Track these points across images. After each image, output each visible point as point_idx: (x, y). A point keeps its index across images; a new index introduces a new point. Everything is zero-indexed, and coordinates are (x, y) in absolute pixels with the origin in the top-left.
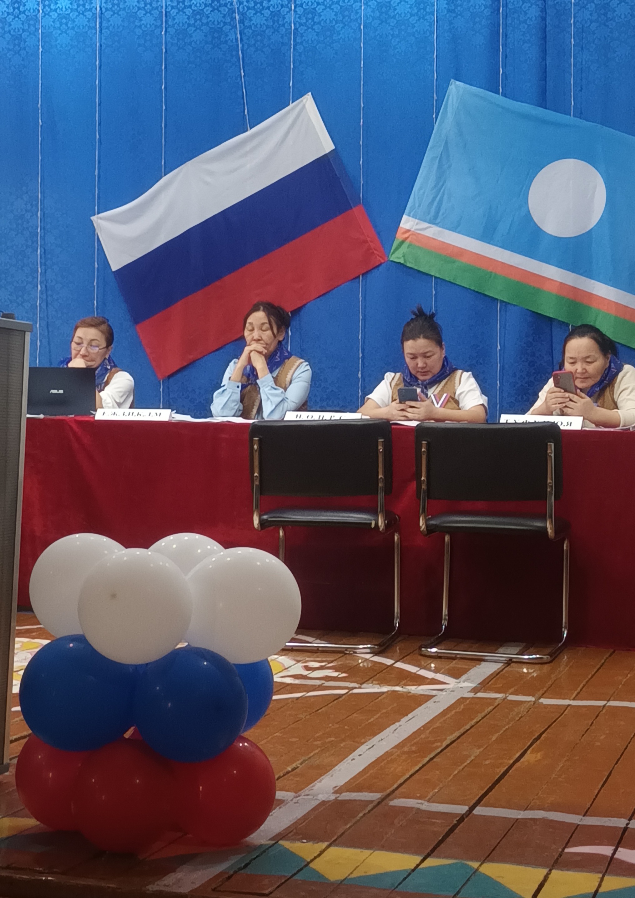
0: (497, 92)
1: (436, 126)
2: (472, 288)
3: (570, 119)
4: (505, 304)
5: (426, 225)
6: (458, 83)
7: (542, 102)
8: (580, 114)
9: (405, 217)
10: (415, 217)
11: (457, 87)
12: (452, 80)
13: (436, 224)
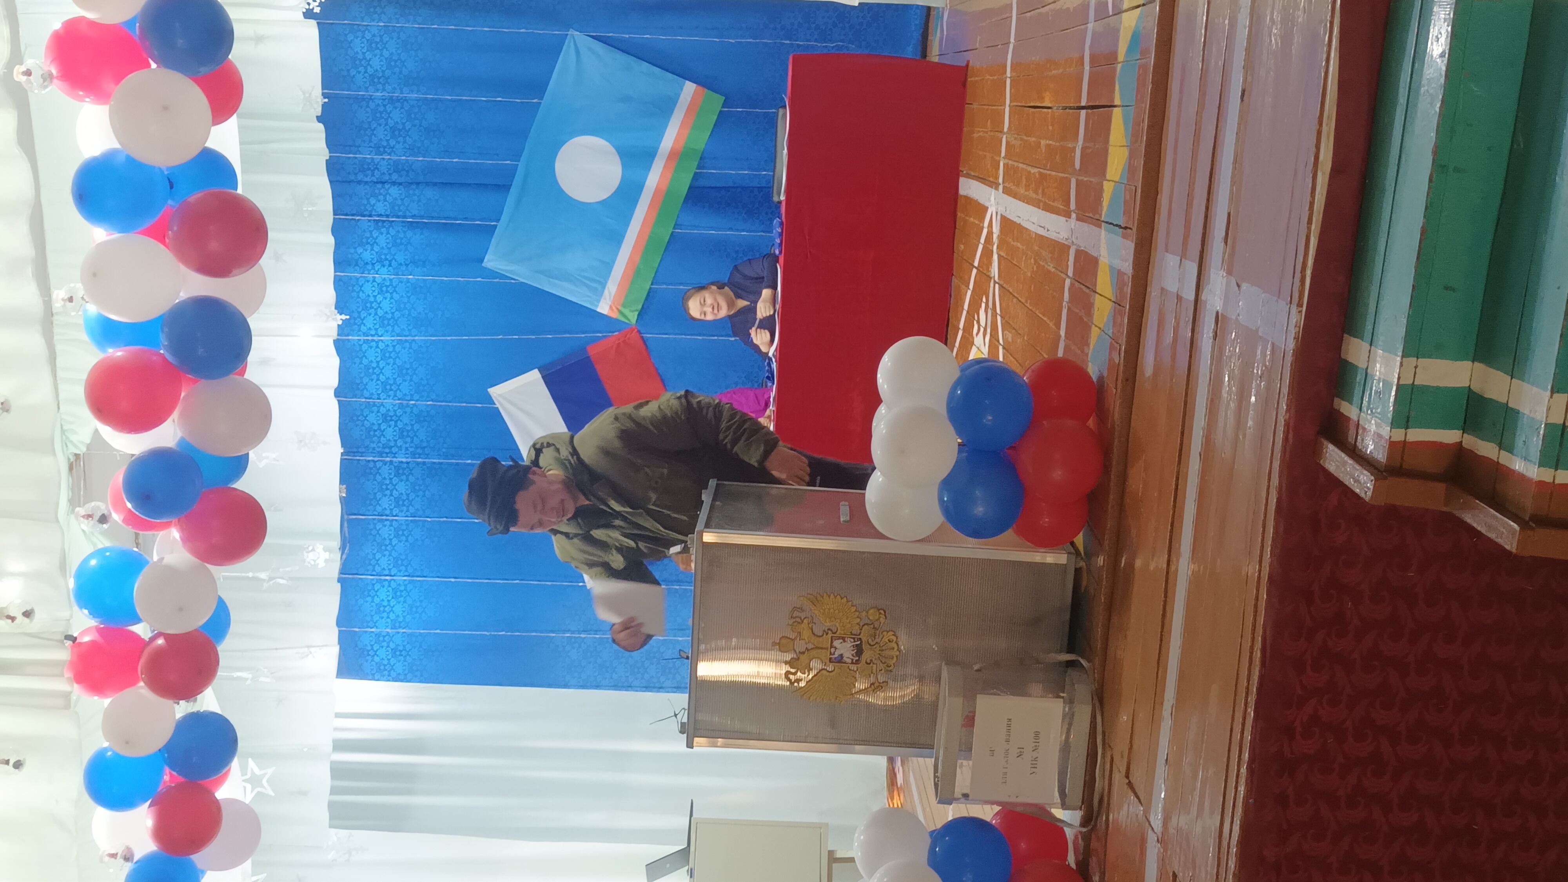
0: (496, 226)
1: (522, 280)
2: (662, 253)
3: (521, 165)
4: (677, 226)
5: (606, 292)
6: (485, 260)
7: (505, 188)
8: (518, 157)
9: (599, 310)
10: (599, 301)
11: (489, 261)
12: (483, 265)
13: (606, 282)
